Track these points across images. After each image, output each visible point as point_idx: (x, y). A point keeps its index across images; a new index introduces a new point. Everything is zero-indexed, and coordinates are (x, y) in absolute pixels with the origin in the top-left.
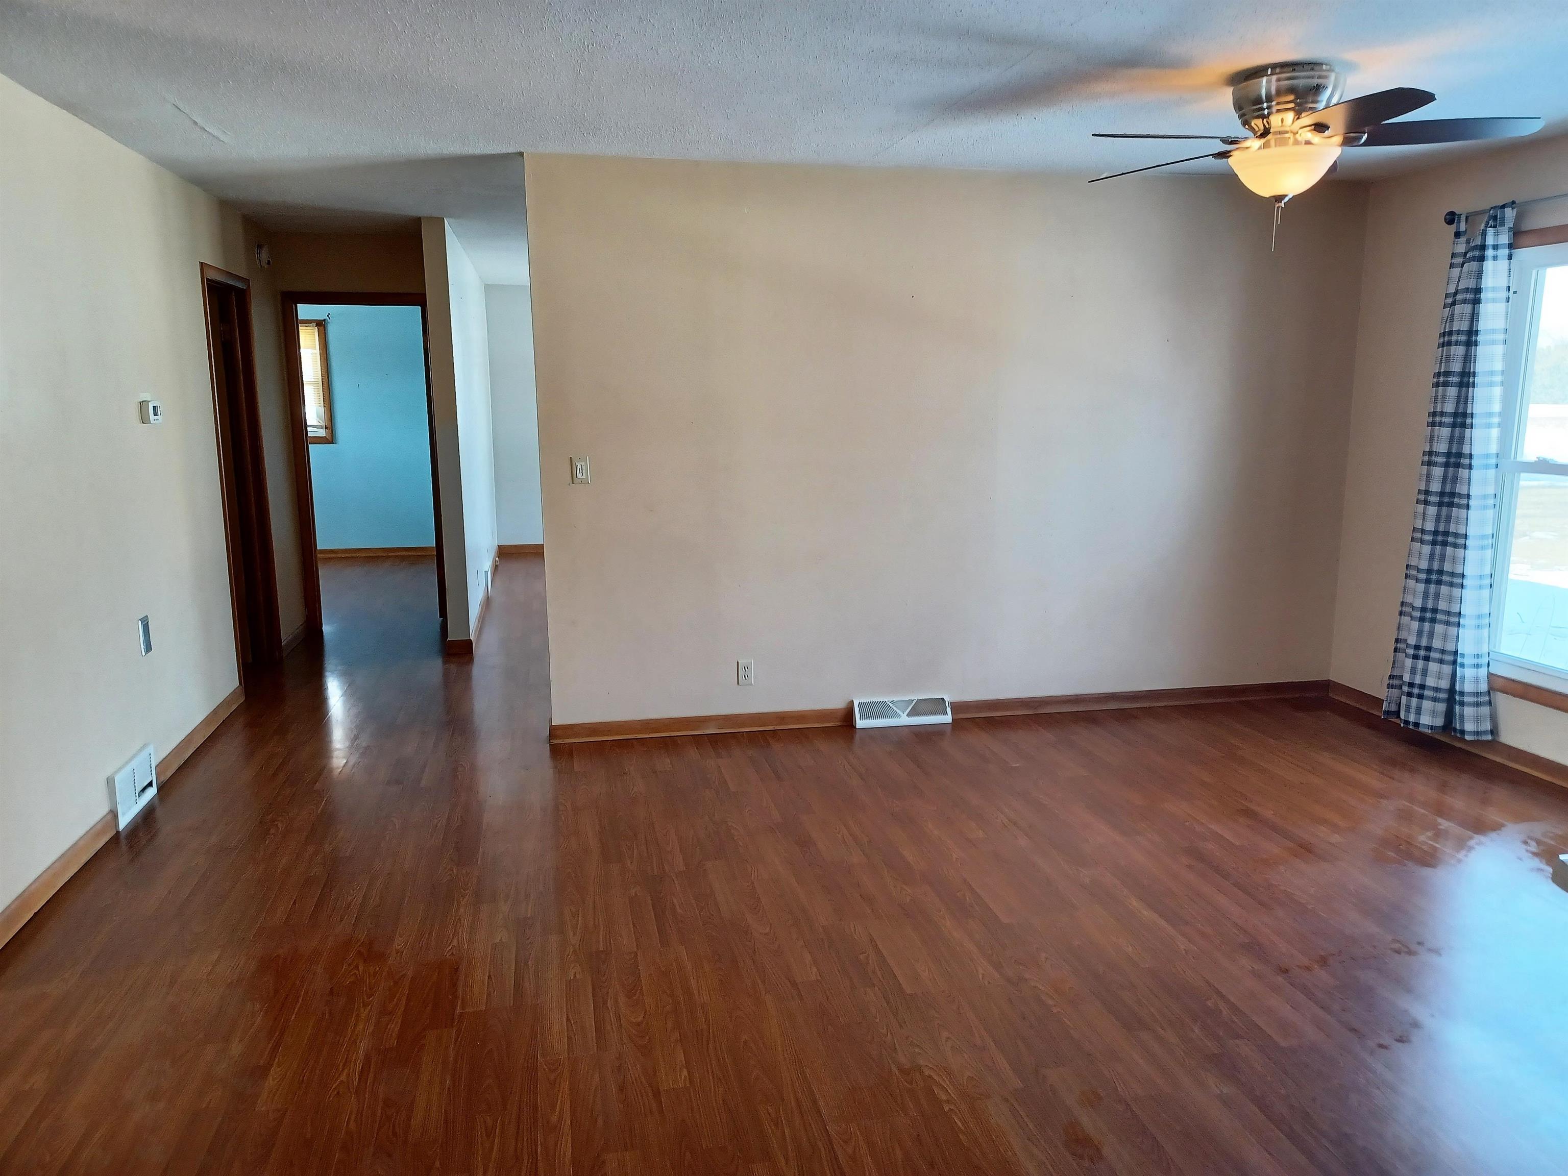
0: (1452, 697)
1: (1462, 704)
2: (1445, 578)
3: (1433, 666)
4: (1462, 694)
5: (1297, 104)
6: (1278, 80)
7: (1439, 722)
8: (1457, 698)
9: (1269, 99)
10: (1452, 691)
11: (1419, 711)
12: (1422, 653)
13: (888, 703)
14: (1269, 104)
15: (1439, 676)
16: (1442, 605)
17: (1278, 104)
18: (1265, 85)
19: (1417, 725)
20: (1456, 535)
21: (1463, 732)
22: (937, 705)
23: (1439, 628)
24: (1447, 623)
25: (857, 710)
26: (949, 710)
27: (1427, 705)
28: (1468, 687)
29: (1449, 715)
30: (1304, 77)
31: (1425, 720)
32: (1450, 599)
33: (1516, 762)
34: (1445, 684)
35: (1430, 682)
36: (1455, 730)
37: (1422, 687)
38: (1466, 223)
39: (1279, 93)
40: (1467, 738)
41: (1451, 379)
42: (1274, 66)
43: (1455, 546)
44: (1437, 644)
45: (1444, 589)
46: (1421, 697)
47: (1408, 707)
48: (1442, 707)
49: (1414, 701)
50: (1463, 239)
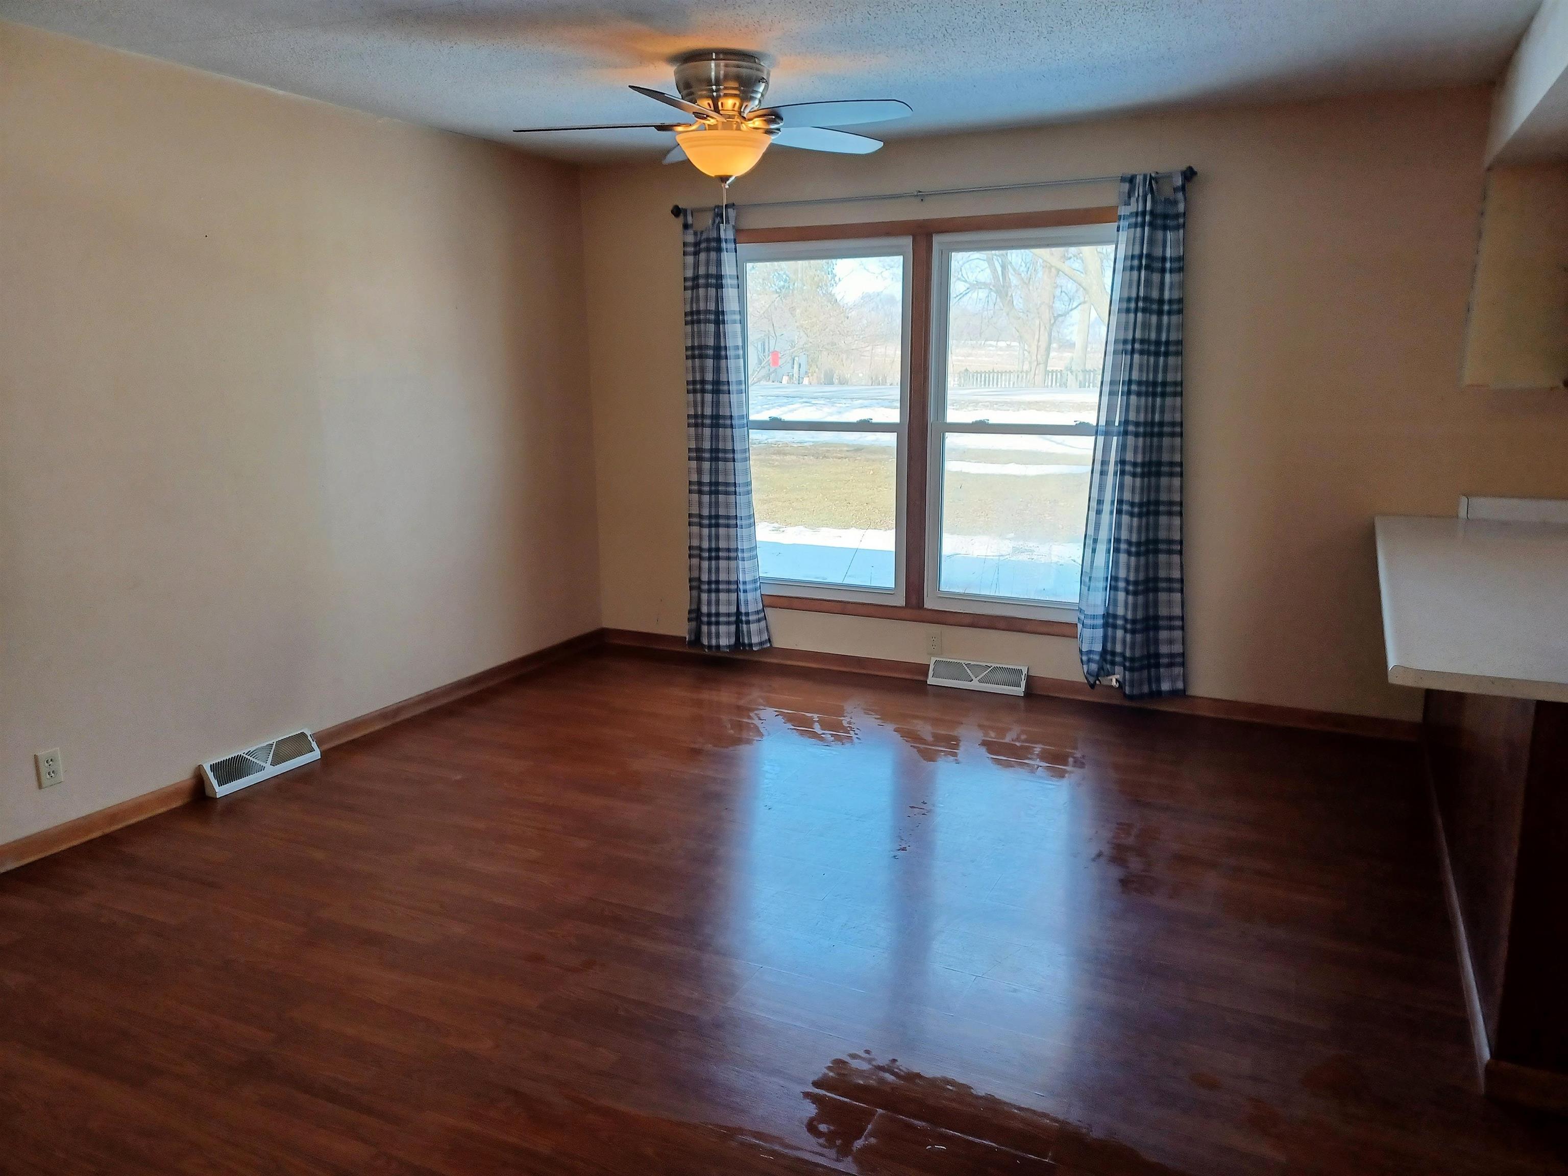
0: (739, 618)
1: (748, 622)
2: (721, 521)
3: (723, 596)
4: (747, 614)
5: (743, 92)
6: (726, 66)
7: (733, 641)
8: (744, 618)
9: (718, 83)
10: (738, 613)
11: (718, 636)
12: (715, 586)
13: (244, 755)
14: (718, 87)
15: (729, 603)
16: (722, 544)
17: (726, 88)
18: (713, 68)
19: (718, 647)
20: (727, 484)
21: (751, 645)
22: (298, 743)
23: (723, 564)
24: (729, 558)
25: (211, 775)
26: (314, 745)
27: (723, 629)
28: (752, 608)
29: (738, 633)
30: (746, 67)
31: (724, 642)
32: (728, 537)
33: (791, 659)
34: (733, 609)
35: (723, 609)
36: (744, 644)
37: (718, 615)
38: (692, 217)
39: (726, 77)
40: (755, 649)
41: (708, 352)
42: (719, 52)
43: (727, 493)
44: (723, 577)
45: (722, 531)
46: (718, 623)
47: (709, 634)
48: (733, 628)
49: (713, 628)
50: (691, 231)
